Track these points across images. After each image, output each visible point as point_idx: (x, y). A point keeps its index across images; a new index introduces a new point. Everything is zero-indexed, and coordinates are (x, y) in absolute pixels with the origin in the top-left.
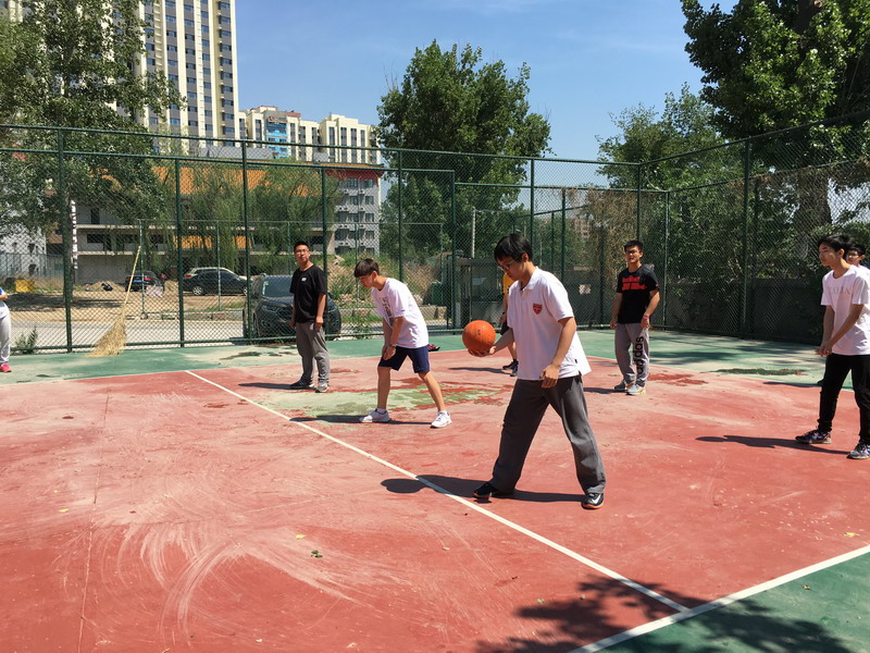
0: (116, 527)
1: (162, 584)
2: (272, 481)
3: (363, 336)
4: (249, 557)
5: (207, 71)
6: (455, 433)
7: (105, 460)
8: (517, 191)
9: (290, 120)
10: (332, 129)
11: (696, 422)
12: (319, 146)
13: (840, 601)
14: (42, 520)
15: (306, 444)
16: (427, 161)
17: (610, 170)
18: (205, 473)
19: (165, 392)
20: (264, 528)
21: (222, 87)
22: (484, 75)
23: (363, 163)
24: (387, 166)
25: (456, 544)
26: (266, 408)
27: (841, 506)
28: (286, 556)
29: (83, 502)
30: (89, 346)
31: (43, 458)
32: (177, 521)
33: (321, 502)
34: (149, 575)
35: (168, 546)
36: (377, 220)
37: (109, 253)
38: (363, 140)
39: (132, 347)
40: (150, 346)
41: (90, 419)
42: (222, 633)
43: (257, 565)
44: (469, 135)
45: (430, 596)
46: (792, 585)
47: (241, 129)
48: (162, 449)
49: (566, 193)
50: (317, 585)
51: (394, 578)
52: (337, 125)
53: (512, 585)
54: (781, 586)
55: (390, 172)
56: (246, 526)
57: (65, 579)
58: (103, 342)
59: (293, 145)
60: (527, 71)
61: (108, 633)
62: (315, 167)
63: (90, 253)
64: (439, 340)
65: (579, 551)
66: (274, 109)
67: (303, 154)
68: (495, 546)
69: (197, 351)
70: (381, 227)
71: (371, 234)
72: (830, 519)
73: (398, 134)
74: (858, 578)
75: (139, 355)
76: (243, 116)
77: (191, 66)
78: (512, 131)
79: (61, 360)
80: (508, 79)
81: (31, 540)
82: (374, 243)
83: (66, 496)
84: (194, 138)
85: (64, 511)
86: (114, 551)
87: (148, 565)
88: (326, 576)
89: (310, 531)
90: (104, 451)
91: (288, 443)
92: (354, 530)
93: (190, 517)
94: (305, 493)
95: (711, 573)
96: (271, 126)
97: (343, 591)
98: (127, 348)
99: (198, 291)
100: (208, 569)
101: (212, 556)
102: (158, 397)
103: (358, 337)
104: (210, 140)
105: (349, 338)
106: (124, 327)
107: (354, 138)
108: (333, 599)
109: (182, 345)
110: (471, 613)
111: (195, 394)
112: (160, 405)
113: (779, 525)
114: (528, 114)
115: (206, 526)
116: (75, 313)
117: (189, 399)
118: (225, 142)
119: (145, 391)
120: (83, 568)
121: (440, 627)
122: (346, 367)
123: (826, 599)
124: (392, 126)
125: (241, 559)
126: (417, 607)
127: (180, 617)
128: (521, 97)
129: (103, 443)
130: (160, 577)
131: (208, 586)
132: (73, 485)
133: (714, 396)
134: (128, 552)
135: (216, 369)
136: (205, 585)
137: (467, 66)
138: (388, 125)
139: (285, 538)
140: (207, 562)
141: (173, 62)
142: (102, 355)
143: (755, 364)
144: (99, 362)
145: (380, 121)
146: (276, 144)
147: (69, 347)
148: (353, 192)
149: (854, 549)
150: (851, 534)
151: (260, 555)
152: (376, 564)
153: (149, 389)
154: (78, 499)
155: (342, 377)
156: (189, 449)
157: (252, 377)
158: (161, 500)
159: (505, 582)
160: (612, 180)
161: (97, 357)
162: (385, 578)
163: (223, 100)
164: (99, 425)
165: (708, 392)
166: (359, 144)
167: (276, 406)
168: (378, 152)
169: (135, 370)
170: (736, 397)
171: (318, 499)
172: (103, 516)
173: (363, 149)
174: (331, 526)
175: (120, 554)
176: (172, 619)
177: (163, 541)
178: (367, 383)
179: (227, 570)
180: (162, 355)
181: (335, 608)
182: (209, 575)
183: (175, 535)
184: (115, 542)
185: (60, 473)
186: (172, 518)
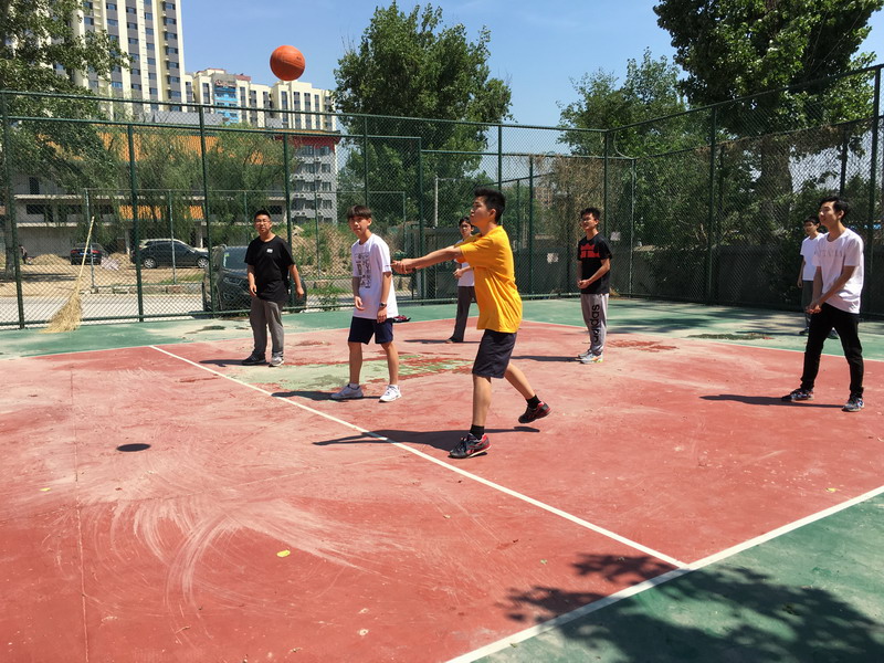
0: (103, 504)
1: (161, 559)
2: (259, 454)
3: (330, 308)
4: (248, 530)
5: (149, 31)
6: (438, 402)
7: (80, 437)
8: (479, 158)
9: (240, 83)
10: (284, 93)
11: (672, 387)
12: (271, 111)
13: (829, 552)
14: (25, 499)
15: (288, 417)
16: (386, 127)
17: (572, 137)
18: (187, 448)
19: (132, 368)
20: (258, 500)
21: (167, 48)
22: (444, 38)
23: (318, 130)
24: (344, 132)
25: (454, 511)
26: (241, 382)
27: (821, 464)
28: (285, 527)
29: (65, 480)
30: (43, 322)
31: (13, 437)
32: (166, 496)
33: (312, 474)
34: (146, 551)
35: (161, 521)
36: (334, 189)
37: (51, 225)
38: (317, 105)
39: (88, 323)
40: (107, 321)
41: (57, 397)
42: (231, 604)
43: (256, 538)
44: (429, 101)
45: (435, 561)
46: (782, 538)
47: (187, 93)
48: (138, 425)
49: (534, 160)
50: (320, 555)
51: (398, 545)
52: (290, 89)
53: (513, 548)
54: (772, 540)
55: (348, 138)
56: (239, 500)
57: (59, 558)
58: (58, 318)
59: (243, 109)
60: (487, 34)
61: (112, 609)
62: (269, 133)
63: (30, 225)
64: (409, 311)
65: (574, 513)
66: (222, 72)
67: (254, 119)
68: (492, 511)
69: (158, 325)
70: (338, 195)
71: (328, 203)
72: (812, 476)
73: (355, 99)
74: (843, 530)
75: (97, 330)
76: (190, 79)
77: (132, 26)
78: (473, 97)
79: (14, 337)
80: (468, 42)
81: (16, 521)
82: (332, 213)
83: (44, 475)
84: (138, 102)
85: (45, 490)
86: (105, 528)
87: (144, 541)
88: (328, 545)
89: (305, 503)
90: (77, 429)
91: (269, 416)
92: (350, 501)
93: (179, 492)
94: (294, 465)
95: (705, 530)
96: (219, 90)
97: (348, 560)
98: (83, 323)
99: (149, 263)
100: (206, 543)
101: (209, 530)
102: (124, 372)
103: (325, 309)
104: (155, 104)
105: (315, 310)
106: (79, 301)
107: (308, 103)
108: (337, 568)
109: (141, 320)
110: (477, 575)
111: (164, 369)
112: (128, 381)
113: (764, 483)
114: (489, 79)
115: (197, 501)
116: (25, 287)
117: (159, 375)
118: (171, 107)
119: (109, 366)
120: (75, 546)
121: (449, 590)
122: (317, 340)
123: (815, 551)
124: (349, 90)
125: (239, 531)
126: (424, 572)
127: (185, 591)
128: (481, 62)
129: (75, 421)
130: (157, 552)
131: (208, 560)
132: (51, 464)
133: (687, 361)
134: (120, 529)
135: (181, 343)
136: (206, 558)
137: (428, 28)
138: (346, 89)
139: (280, 510)
140: (204, 536)
141: (113, 21)
142: (57, 331)
143: (723, 330)
144: (56, 338)
145: (337, 86)
146: (226, 108)
147: (22, 323)
148: (309, 160)
149: (836, 503)
150: (833, 490)
151: (258, 528)
152: (376, 532)
153: (114, 365)
154: (58, 478)
155: (315, 350)
156: (167, 425)
157: (220, 352)
158: (146, 476)
159: (506, 545)
160: (574, 147)
161: (52, 333)
162: (388, 546)
163: (167, 63)
164: (67, 402)
165: (681, 357)
166: (313, 109)
167: (251, 380)
168: (334, 118)
169: (95, 346)
170: (708, 361)
171: (309, 472)
172: (87, 494)
173: (318, 114)
174: (326, 497)
175: (112, 532)
176: (177, 593)
177: (155, 516)
178: (341, 355)
179: (226, 543)
180: (123, 330)
181: (343, 576)
182: (208, 549)
183: (166, 510)
184: (105, 519)
185: (35, 452)
186: (161, 494)
